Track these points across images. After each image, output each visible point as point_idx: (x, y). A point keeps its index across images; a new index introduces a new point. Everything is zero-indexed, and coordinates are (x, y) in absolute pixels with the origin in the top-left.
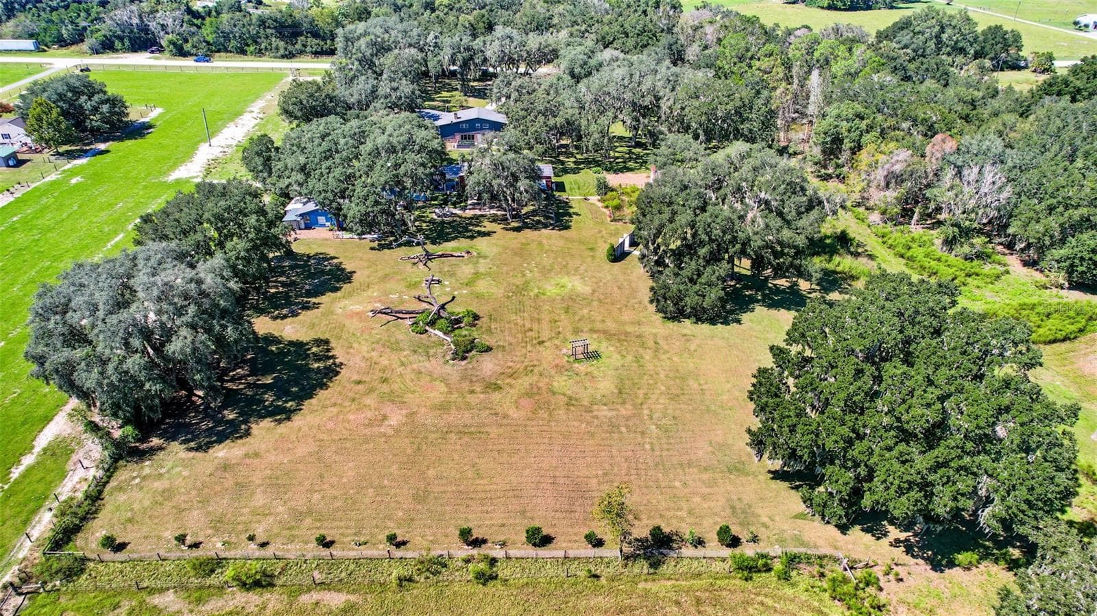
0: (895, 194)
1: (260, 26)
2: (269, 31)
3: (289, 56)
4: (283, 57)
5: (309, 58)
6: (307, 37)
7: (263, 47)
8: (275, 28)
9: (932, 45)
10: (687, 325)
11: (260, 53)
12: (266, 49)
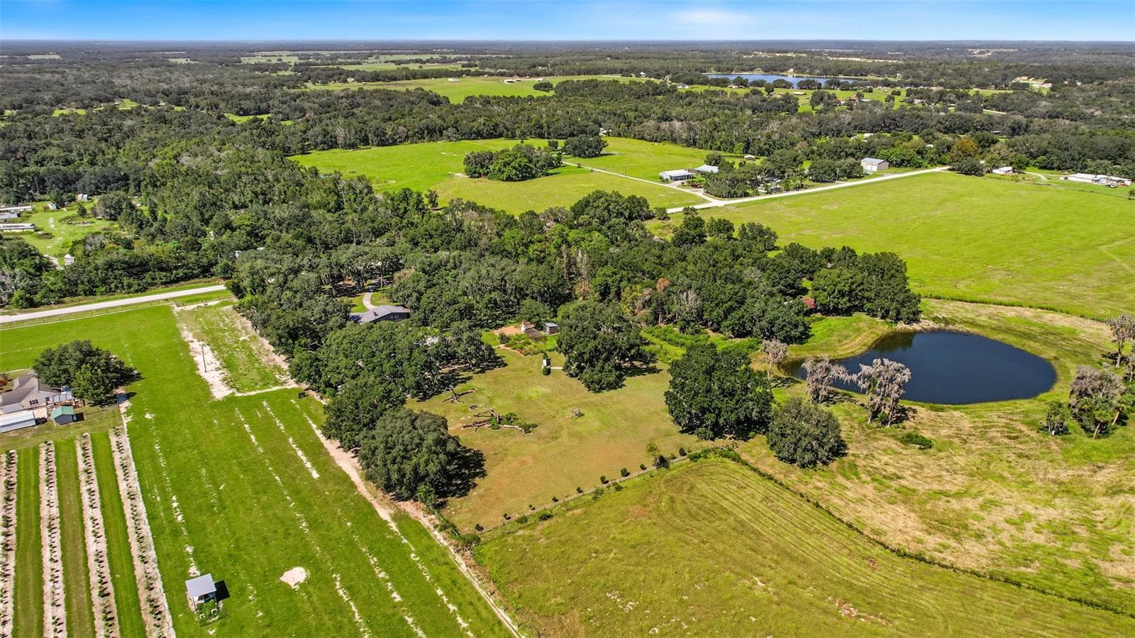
0: (649, 311)
1: (107, 269)
2: (117, 272)
3: (142, 290)
4: (137, 291)
5: (161, 288)
6: (154, 271)
7: (113, 286)
8: (124, 269)
9: (605, 213)
10: (606, 393)
11: (110, 292)
12: (117, 287)
